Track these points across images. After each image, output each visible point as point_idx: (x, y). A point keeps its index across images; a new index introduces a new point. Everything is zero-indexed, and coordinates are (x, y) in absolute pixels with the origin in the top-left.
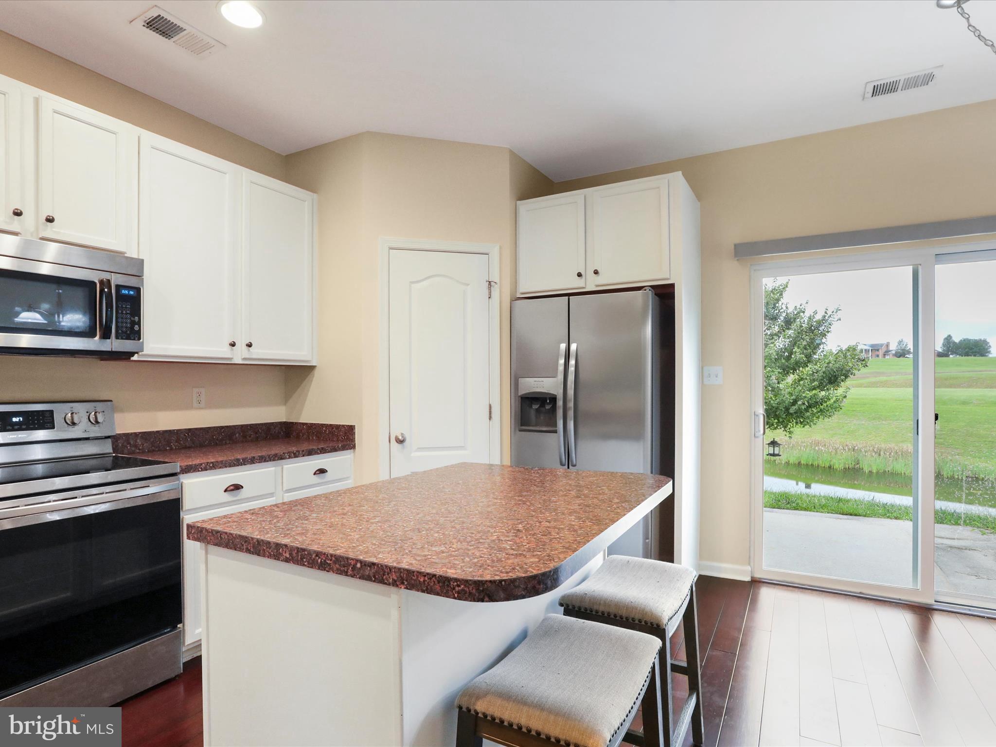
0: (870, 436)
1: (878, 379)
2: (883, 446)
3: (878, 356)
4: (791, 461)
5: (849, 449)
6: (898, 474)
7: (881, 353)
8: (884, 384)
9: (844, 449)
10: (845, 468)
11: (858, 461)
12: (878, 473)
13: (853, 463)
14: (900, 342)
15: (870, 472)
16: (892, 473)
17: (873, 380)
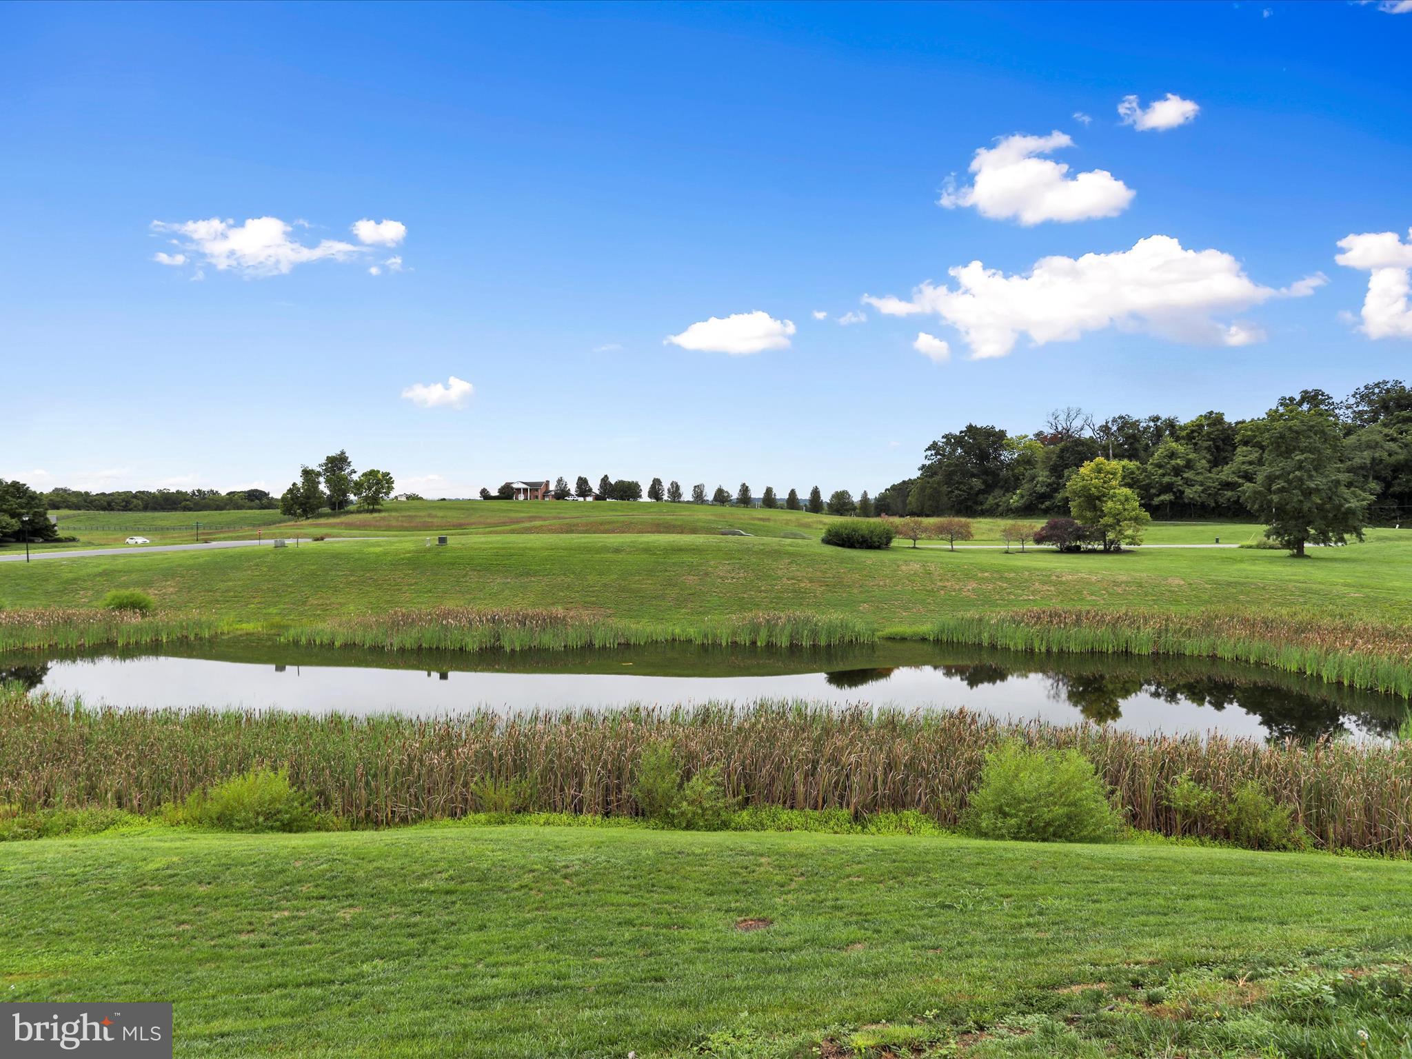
0: (516, 599)
1: (533, 524)
2: (530, 612)
3: (537, 497)
4: (408, 646)
5: (487, 619)
6: (547, 650)
7: (540, 494)
8: (538, 530)
9: (481, 621)
10: (481, 649)
11: (499, 635)
12: (522, 651)
13: (492, 640)
14: (560, 481)
15: (513, 651)
16: (539, 649)
17: (527, 525)
